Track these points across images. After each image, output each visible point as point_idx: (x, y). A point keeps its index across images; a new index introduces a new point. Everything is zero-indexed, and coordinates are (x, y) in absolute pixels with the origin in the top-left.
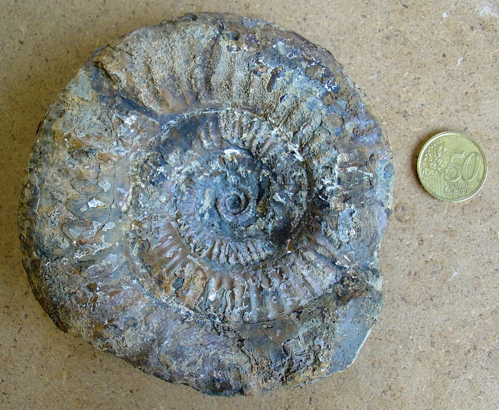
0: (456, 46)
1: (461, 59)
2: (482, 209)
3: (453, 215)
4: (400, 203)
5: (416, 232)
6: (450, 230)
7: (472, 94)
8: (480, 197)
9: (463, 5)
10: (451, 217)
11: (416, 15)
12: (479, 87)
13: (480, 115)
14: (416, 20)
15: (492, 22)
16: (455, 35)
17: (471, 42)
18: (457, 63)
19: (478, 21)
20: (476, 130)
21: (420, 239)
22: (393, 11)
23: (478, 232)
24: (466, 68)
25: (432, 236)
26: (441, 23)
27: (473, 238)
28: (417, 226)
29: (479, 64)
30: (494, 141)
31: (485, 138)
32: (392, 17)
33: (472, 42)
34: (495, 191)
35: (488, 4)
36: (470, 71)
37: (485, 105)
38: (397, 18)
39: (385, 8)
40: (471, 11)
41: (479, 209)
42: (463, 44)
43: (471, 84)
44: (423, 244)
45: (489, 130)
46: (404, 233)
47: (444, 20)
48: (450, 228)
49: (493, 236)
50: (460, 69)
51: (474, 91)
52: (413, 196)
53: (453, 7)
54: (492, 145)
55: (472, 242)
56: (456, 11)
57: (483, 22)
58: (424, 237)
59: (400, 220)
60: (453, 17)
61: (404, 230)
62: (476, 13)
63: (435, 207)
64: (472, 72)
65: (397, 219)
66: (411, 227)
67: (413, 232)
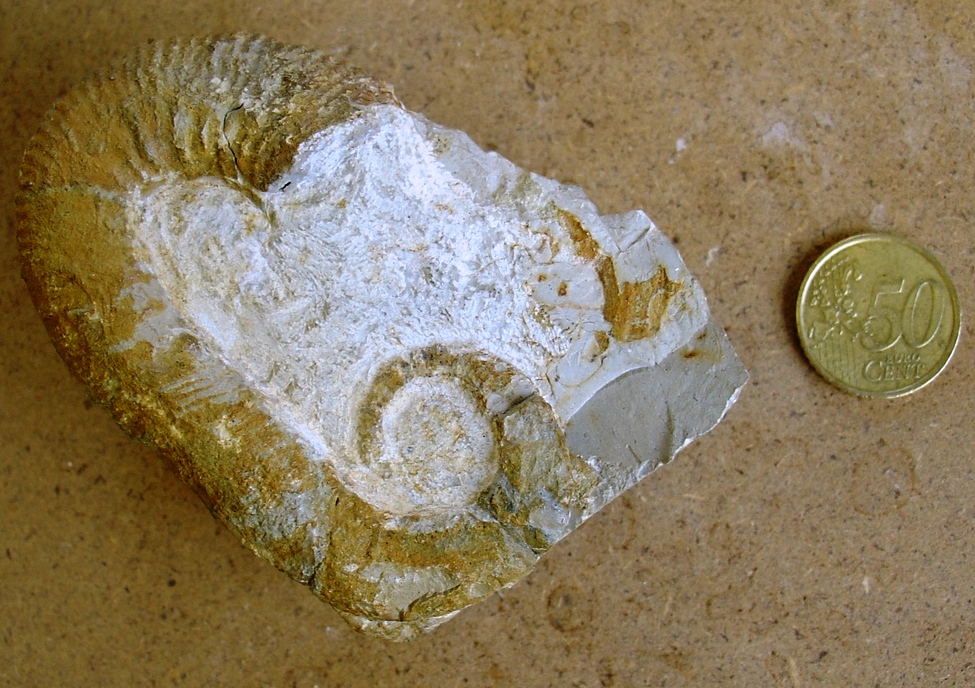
0: (705, 218)
1: (716, 250)
2: (754, 605)
3: (683, 618)
4: (560, 587)
5: (597, 655)
6: (676, 652)
7: (739, 333)
8: (751, 577)
9: (723, 119)
10: (679, 622)
11: (613, 143)
12: (756, 316)
13: (756, 384)
14: (612, 155)
15: (793, 161)
16: (703, 191)
17: (739, 207)
18: (706, 258)
19: (758, 158)
20: (746, 419)
21: (605, 672)
22: (559, 133)
23: (744, 659)
24: (727, 270)
25: (632, 665)
26: (671, 162)
27: (731, 674)
28: (598, 642)
29: (759, 261)
30: (789, 444)
31: (767, 438)
32: (556, 147)
33: (744, 208)
34: (788, 565)
35: (783, 117)
36: (736, 277)
37: (768, 358)
38: (569, 149)
39: (542, 127)
40: (743, 136)
41: (747, 606)
42: (721, 213)
43: (737, 310)
44: (612, 683)
45: (777, 419)
46: (567, 656)
47: (679, 156)
48: (675, 649)
49: (777, 670)
50: (712, 272)
51: (744, 326)
52: (590, 573)
53: (701, 124)
54: (784, 454)
55: (729, 682)
56: (707, 135)
57: (771, 161)
58: (615, 668)
59: (559, 627)
60: (699, 149)
61: (567, 649)
62: (754, 140)
63: (643, 599)
64: (740, 279)
65: (552, 624)
66: (585, 643)
67: (590, 655)
